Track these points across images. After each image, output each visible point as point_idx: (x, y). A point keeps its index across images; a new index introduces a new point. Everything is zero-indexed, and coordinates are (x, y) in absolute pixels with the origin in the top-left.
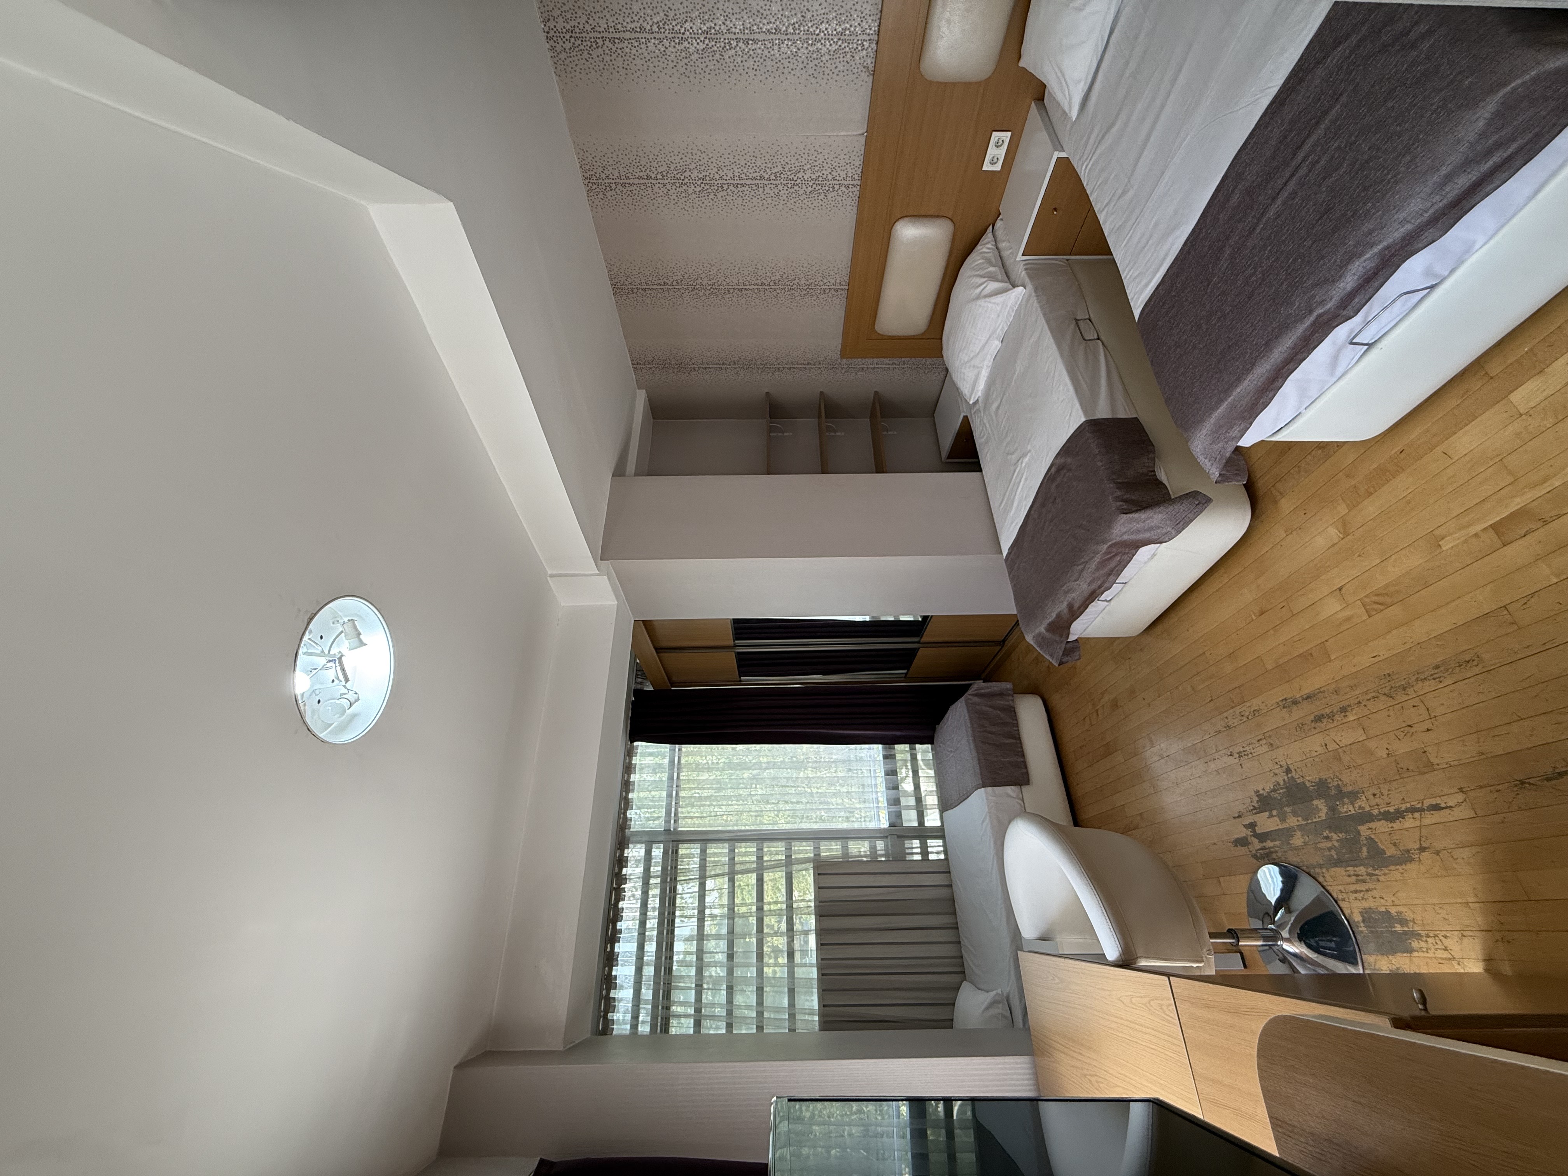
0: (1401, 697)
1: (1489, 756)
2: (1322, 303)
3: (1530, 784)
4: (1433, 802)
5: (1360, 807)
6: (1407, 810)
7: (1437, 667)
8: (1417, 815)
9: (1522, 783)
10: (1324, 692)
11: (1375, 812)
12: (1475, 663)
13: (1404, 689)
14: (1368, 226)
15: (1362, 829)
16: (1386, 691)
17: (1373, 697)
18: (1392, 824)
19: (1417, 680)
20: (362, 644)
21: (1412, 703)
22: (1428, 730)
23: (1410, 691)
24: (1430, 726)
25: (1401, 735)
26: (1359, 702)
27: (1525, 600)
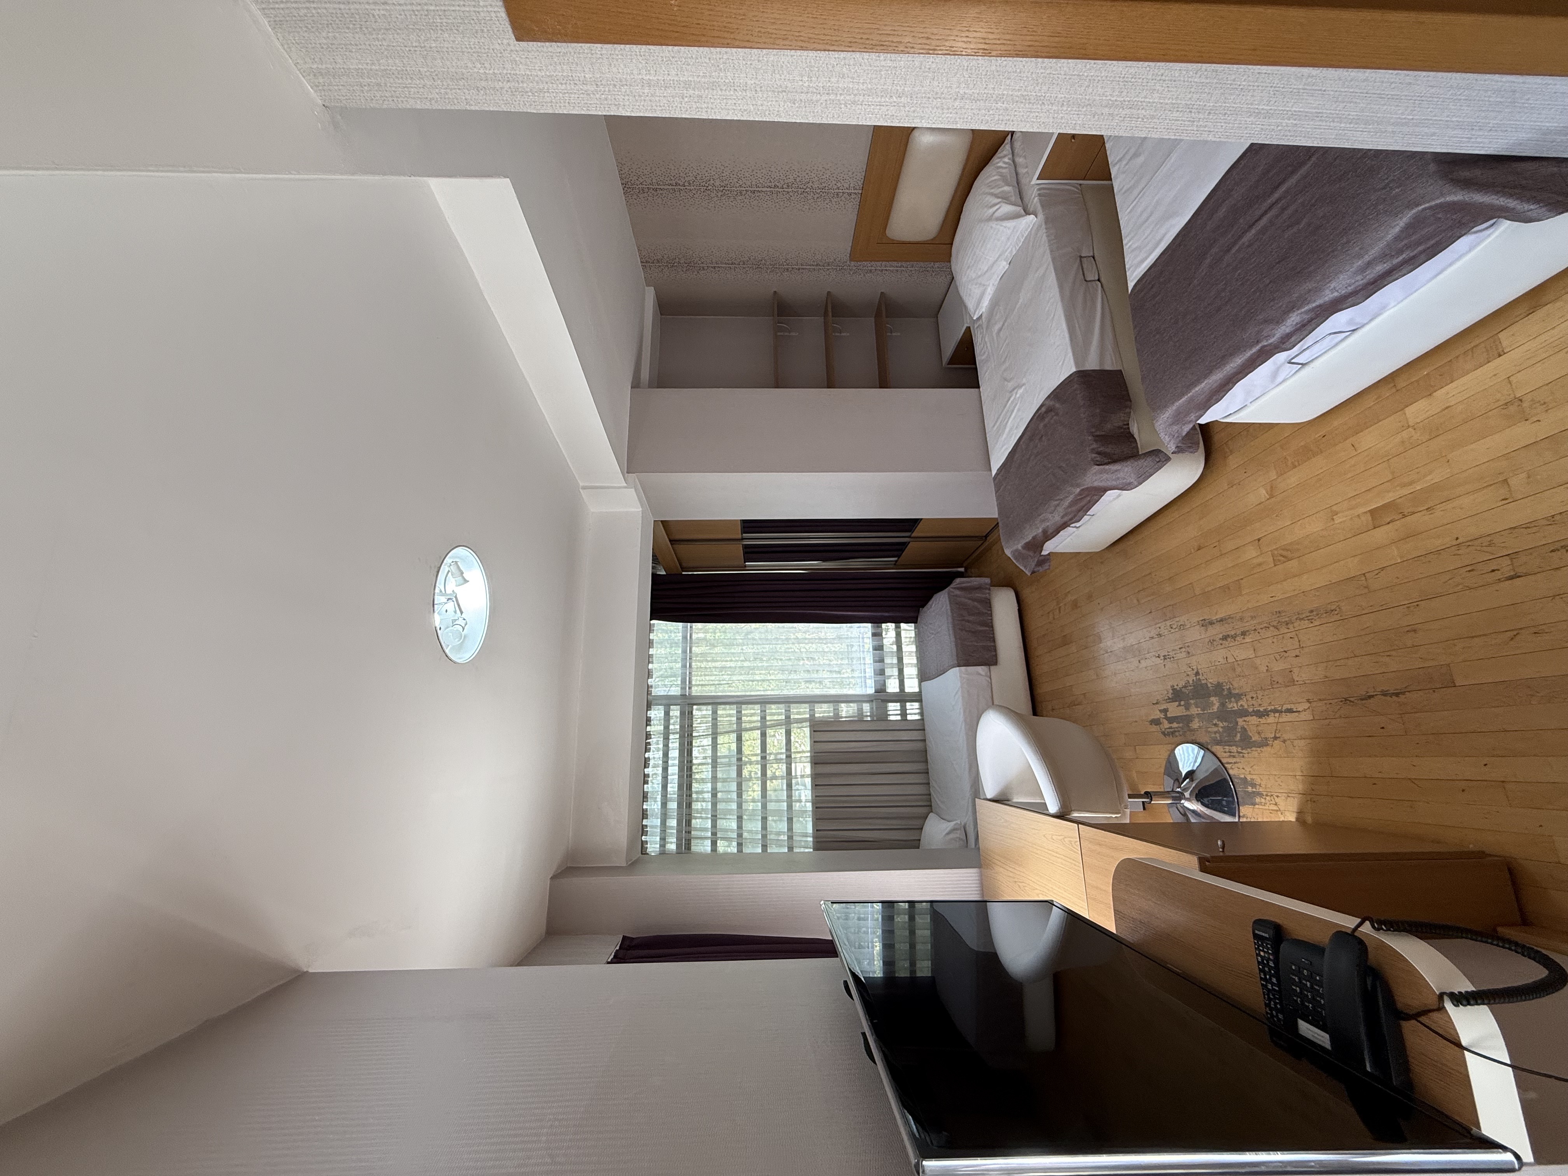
0: (1284, 630)
1: (1331, 679)
2: (1268, 337)
3: (1350, 701)
4: (1289, 707)
5: (1241, 705)
6: (1271, 711)
7: (1312, 611)
8: (1277, 715)
9: (1346, 700)
10: (1232, 618)
11: (1251, 710)
12: (1336, 612)
13: (1287, 624)
14: (1309, 285)
15: (1240, 721)
16: (1275, 623)
17: (1266, 627)
18: (1260, 720)
19: (1297, 619)
20: (466, 581)
21: (1289, 635)
22: (1297, 656)
23: (1291, 626)
24: (1298, 654)
25: (1278, 657)
26: (1255, 630)
27: (1377, 572)
